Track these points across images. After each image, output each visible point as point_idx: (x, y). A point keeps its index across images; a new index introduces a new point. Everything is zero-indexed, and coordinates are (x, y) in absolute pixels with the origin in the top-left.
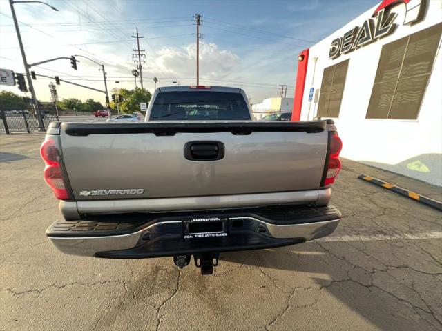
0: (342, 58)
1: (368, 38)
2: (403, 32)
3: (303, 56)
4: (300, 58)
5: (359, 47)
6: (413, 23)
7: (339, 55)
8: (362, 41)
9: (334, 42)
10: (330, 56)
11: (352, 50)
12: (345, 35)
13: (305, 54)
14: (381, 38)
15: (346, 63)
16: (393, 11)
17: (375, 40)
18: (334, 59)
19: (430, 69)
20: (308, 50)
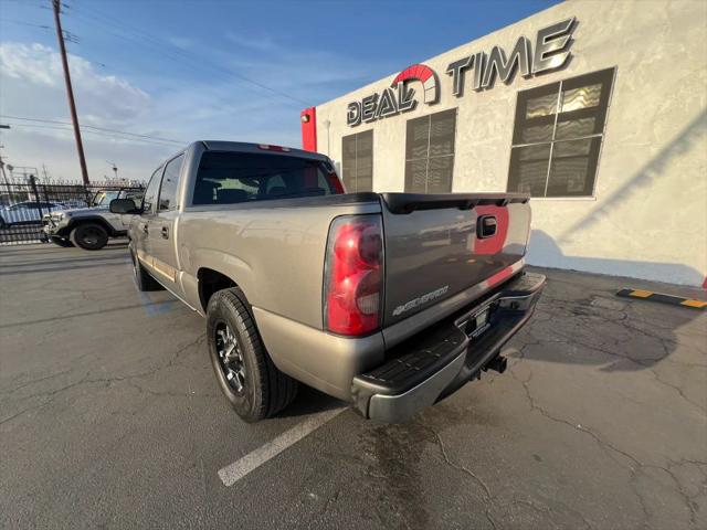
0: (364, 127)
1: (391, 109)
2: (423, 111)
3: (308, 117)
4: (305, 119)
5: (381, 118)
6: (431, 104)
7: (359, 123)
8: (385, 112)
9: (351, 105)
10: (349, 122)
11: (374, 120)
12: (364, 100)
13: (310, 113)
14: (404, 112)
15: (370, 133)
16: (411, 86)
17: (398, 113)
18: (353, 126)
19: (452, 150)
20: (314, 109)
